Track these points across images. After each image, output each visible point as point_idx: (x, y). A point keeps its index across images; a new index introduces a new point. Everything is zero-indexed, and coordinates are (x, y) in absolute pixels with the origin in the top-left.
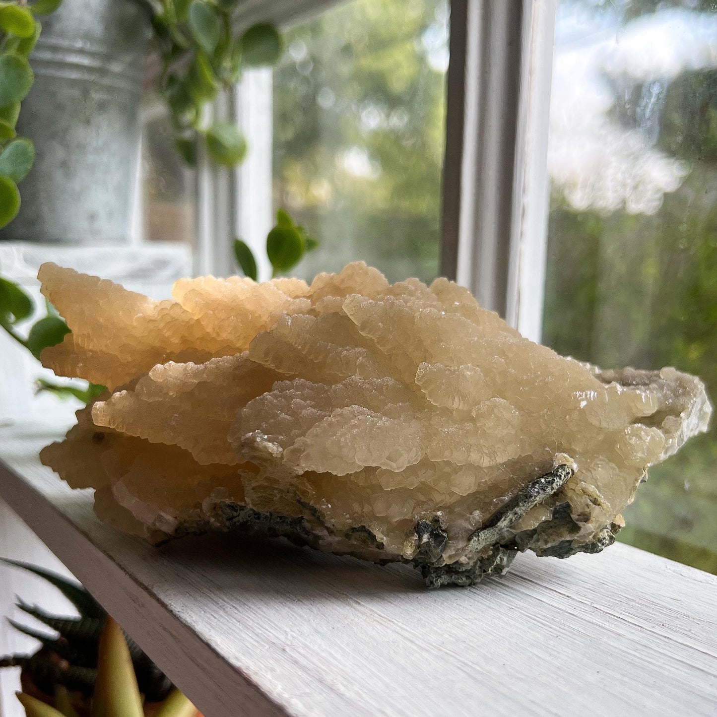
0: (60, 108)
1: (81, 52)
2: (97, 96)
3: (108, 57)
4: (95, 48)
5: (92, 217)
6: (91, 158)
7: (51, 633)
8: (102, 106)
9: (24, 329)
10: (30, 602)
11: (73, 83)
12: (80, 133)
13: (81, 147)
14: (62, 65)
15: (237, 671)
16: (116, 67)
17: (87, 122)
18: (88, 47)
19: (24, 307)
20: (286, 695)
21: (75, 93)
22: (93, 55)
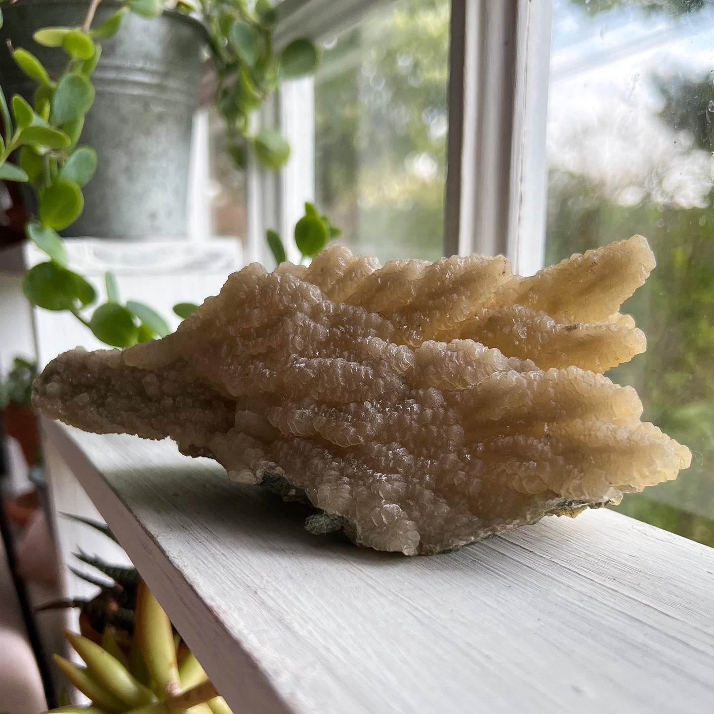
0: (123, 120)
1: (142, 70)
2: (156, 109)
3: (165, 75)
4: (154, 67)
5: (153, 216)
6: (151, 164)
7: (109, 581)
8: (160, 118)
9: (88, 313)
10: (90, 553)
11: (134, 98)
12: (141, 143)
13: (143, 154)
14: (124, 83)
15: (209, 609)
16: (172, 83)
17: (148, 132)
18: (148, 66)
19: (89, 294)
20: (245, 632)
21: (138, 107)
22: (152, 73)
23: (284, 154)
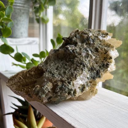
0: (16, 13)
1: (20, 3)
2: (22, 11)
3: (24, 4)
4: (22, 3)
5: (22, 33)
6: (21, 22)
7: (17, 108)
8: (23, 13)
11: (18, 9)
12: (19, 18)
13: (20, 21)
14: (16, 6)
15: (61, 118)
16: (26, 6)
17: (21, 16)
18: (21, 2)
21: (19, 11)
22: (22, 4)
23: (48, 21)
